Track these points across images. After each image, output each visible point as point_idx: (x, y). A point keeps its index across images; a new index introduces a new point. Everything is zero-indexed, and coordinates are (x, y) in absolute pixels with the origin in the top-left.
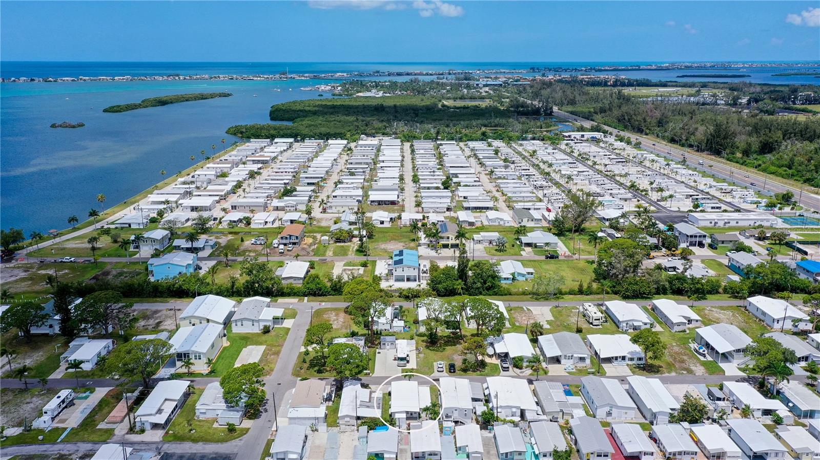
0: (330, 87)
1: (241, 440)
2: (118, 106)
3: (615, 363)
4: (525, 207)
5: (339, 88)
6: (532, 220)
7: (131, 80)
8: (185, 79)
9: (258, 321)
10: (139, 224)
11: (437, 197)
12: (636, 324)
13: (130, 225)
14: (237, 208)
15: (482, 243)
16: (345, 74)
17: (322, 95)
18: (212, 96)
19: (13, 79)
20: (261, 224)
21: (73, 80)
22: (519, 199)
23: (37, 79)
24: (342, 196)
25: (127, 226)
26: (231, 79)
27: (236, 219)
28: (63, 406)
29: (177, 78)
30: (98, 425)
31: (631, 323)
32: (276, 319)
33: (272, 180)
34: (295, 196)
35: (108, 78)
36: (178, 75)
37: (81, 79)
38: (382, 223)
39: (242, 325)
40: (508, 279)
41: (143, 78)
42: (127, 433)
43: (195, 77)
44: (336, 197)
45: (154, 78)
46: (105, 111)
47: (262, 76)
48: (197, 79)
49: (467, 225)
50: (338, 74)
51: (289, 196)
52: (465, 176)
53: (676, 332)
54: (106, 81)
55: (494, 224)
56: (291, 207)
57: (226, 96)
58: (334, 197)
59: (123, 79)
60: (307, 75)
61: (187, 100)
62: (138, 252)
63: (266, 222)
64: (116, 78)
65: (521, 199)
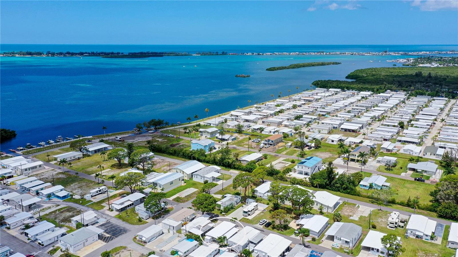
0: (406, 60)
1: (139, 226)
2: (274, 68)
3: (371, 252)
4: (441, 146)
5: (412, 61)
6: (434, 155)
7: (298, 54)
8: (326, 54)
9: (204, 177)
10: (214, 124)
11: (386, 131)
12: (417, 233)
13: (210, 124)
14: (265, 122)
15: (381, 163)
16: (428, 52)
17: (395, 65)
18: (328, 64)
19: (245, 53)
20: (267, 132)
21: (271, 54)
22: (447, 140)
23: (255, 53)
24: (327, 123)
25: (209, 124)
26: (352, 54)
27: (257, 128)
28: (99, 193)
29: (322, 54)
30: (102, 203)
31: (414, 232)
32: (214, 179)
33: (301, 110)
34: (302, 120)
35: (287, 53)
36: (323, 52)
37: (275, 54)
38: (333, 141)
39: (197, 177)
40: (366, 186)
41: (304, 53)
42: (107, 210)
43: (332, 53)
44: (323, 123)
45: (310, 54)
46: (267, 70)
47: (371, 53)
48: (333, 54)
49: (386, 150)
50: (423, 52)
51: (298, 120)
52: (425, 121)
53: (450, 248)
54: (286, 55)
55: (406, 153)
56: (292, 125)
57: (337, 64)
58: (322, 123)
59: (294, 54)
60: (401, 53)
61: (313, 66)
62: (201, 137)
63: (271, 132)
64: (291, 53)
65: (449, 140)
